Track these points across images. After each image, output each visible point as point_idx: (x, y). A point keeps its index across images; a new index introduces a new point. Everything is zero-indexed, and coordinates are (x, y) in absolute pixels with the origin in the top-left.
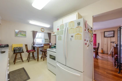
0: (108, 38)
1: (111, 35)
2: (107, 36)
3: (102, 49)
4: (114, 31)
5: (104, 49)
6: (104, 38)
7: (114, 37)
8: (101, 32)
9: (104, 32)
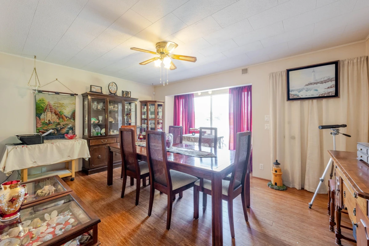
0: (306, 102)
1: (322, 89)
2: (302, 95)
3: (277, 163)
4: (336, 63)
5: (287, 165)
6: (287, 103)
7: (337, 95)
8: (273, 76)
9: (288, 71)
